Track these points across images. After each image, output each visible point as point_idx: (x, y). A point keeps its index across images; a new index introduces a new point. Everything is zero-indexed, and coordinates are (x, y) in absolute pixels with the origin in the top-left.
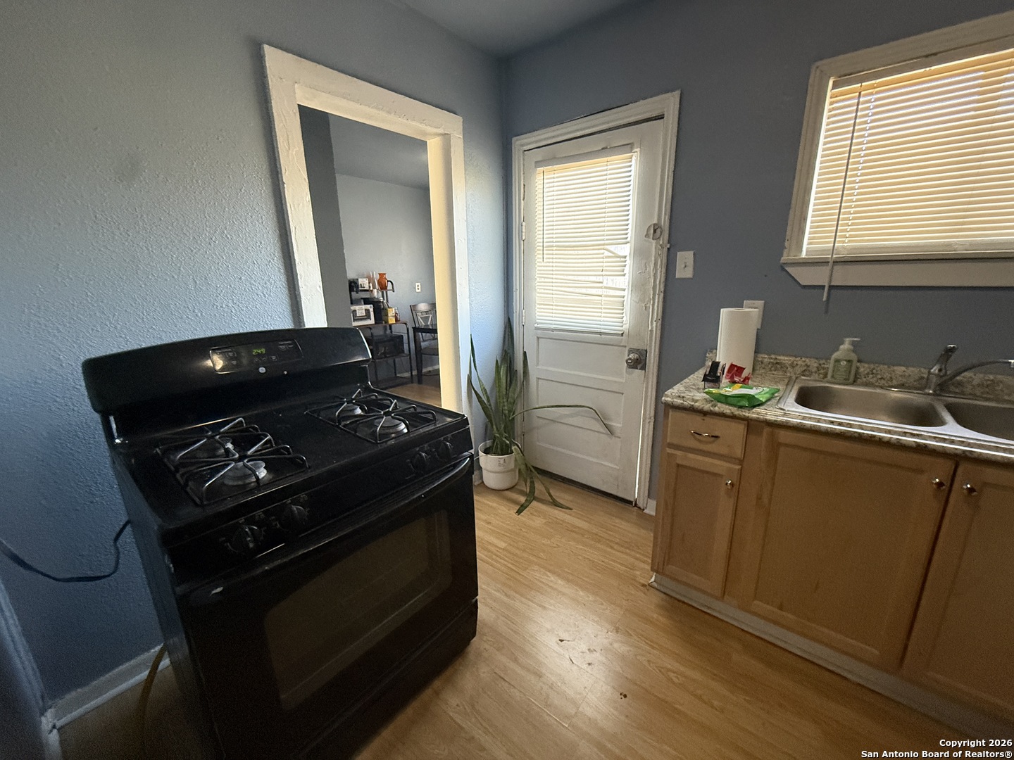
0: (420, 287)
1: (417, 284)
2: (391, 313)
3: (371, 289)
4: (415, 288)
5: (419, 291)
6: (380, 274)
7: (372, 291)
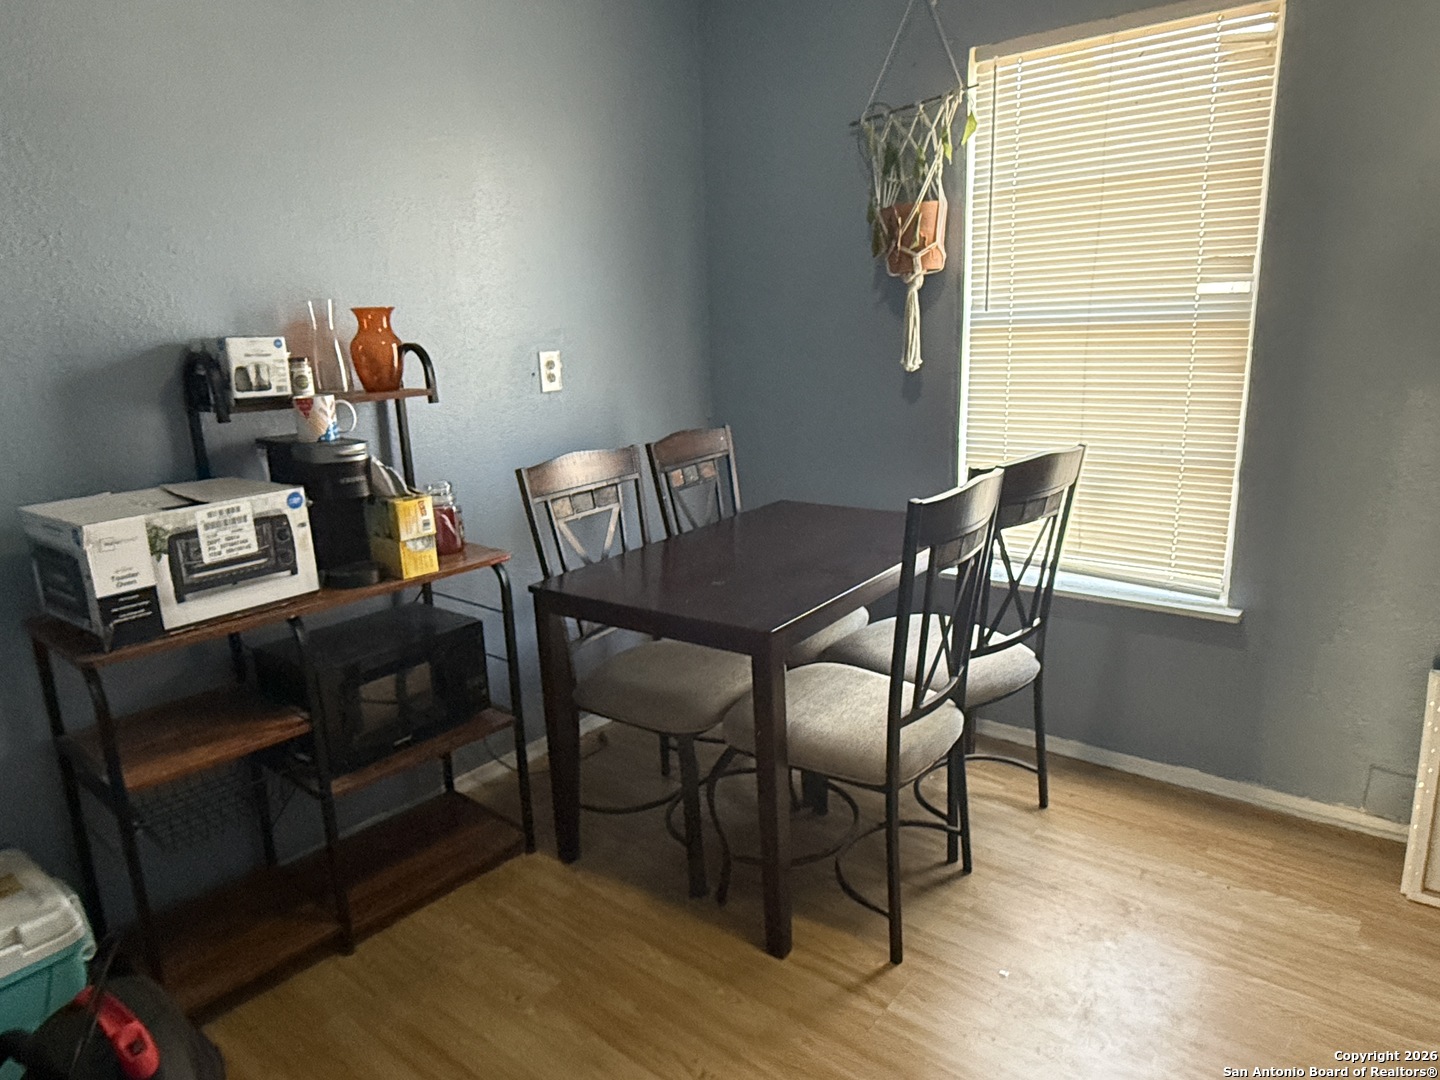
0: (556, 371)
1: (545, 357)
2: (416, 522)
3: (310, 391)
4: (536, 374)
5: (556, 386)
6: (359, 313)
7: (308, 403)
